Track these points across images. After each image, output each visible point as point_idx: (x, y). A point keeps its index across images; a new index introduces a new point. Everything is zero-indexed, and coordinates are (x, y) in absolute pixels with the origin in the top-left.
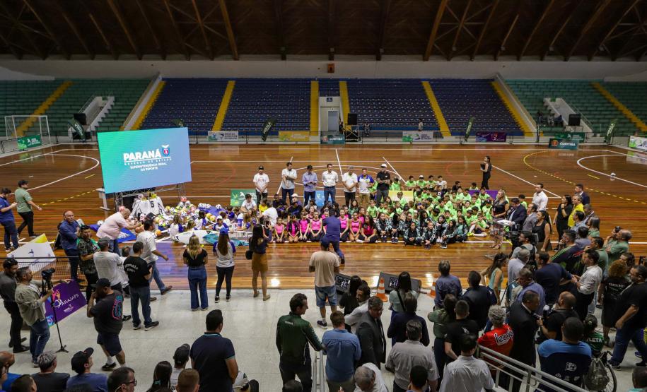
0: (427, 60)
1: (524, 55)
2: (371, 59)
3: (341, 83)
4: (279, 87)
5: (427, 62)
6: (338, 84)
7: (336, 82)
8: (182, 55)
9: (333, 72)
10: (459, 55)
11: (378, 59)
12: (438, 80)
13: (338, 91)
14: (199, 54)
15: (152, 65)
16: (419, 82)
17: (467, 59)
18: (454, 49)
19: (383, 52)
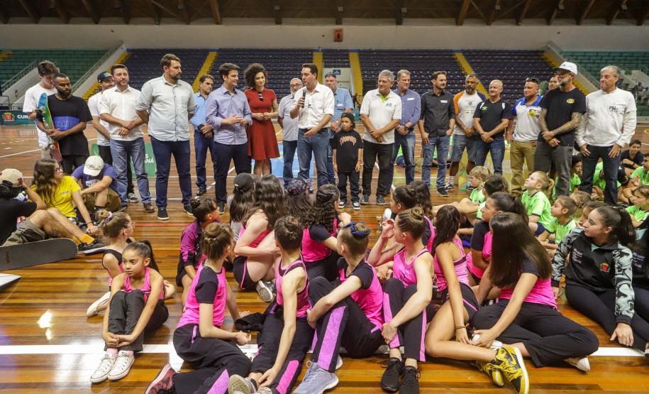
0: (461, 25)
1: (586, 18)
2: (389, 23)
3: (351, 54)
4: (272, 58)
5: (460, 27)
6: (348, 55)
7: (346, 53)
8: (149, 19)
9: (341, 41)
10: (501, 18)
11: (399, 23)
12: (474, 51)
13: (348, 62)
14: (171, 16)
15: (112, 31)
16: (449, 53)
17: (512, 23)
18: (498, 7)
19: (406, 11)
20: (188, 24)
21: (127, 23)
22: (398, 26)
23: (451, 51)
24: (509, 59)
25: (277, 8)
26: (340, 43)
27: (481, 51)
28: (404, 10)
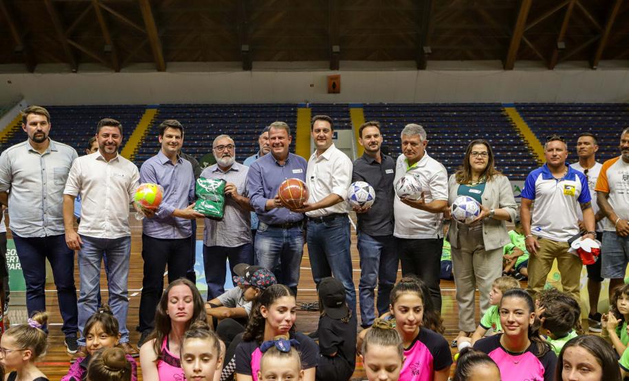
0: (511, 69)
2: (407, 67)
3: (352, 110)
4: (236, 117)
5: (509, 73)
6: (348, 112)
7: (345, 109)
8: (63, 65)
9: (338, 92)
10: (568, 60)
11: (421, 66)
12: (533, 105)
13: (349, 122)
14: (92, 61)
15: (9, 82)
16: (497, 108)
17: (584, 67)
18: (561, 45)
19: (430, 51)
20: (118, 70)
21: (31, 70)
22: (421, 71)
23: (500, 105)
24: (585, 116)
25: (245, 48)
26: (338, 95)
27: (543, 105)
28: (427, 50)
